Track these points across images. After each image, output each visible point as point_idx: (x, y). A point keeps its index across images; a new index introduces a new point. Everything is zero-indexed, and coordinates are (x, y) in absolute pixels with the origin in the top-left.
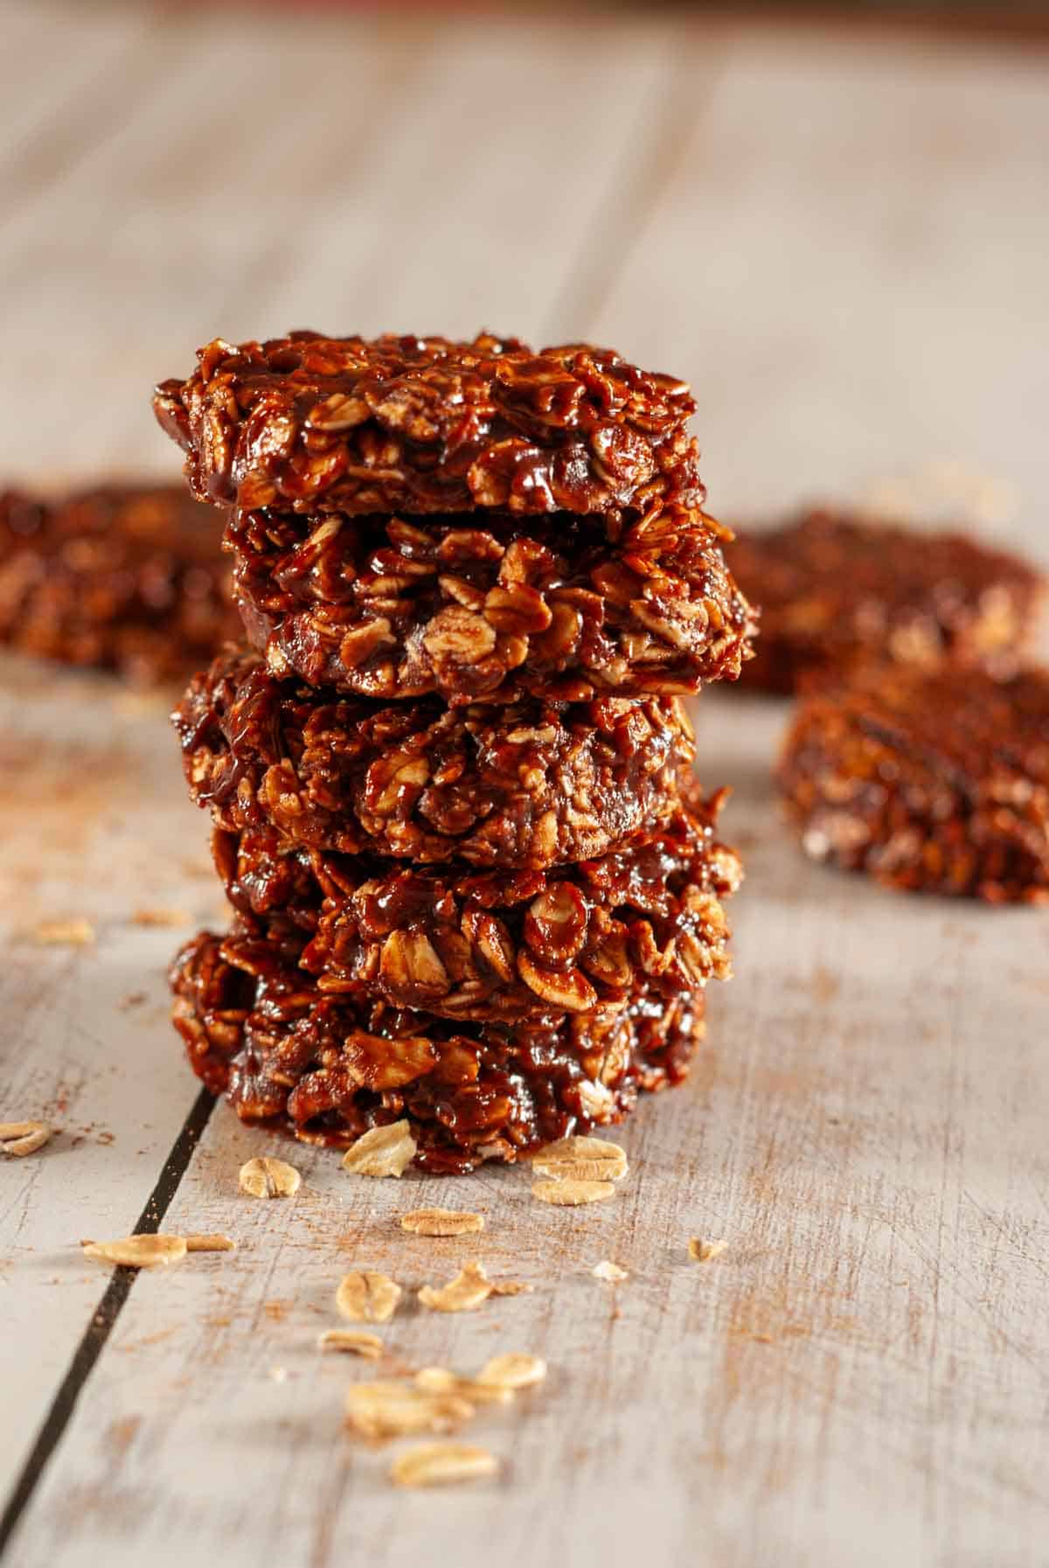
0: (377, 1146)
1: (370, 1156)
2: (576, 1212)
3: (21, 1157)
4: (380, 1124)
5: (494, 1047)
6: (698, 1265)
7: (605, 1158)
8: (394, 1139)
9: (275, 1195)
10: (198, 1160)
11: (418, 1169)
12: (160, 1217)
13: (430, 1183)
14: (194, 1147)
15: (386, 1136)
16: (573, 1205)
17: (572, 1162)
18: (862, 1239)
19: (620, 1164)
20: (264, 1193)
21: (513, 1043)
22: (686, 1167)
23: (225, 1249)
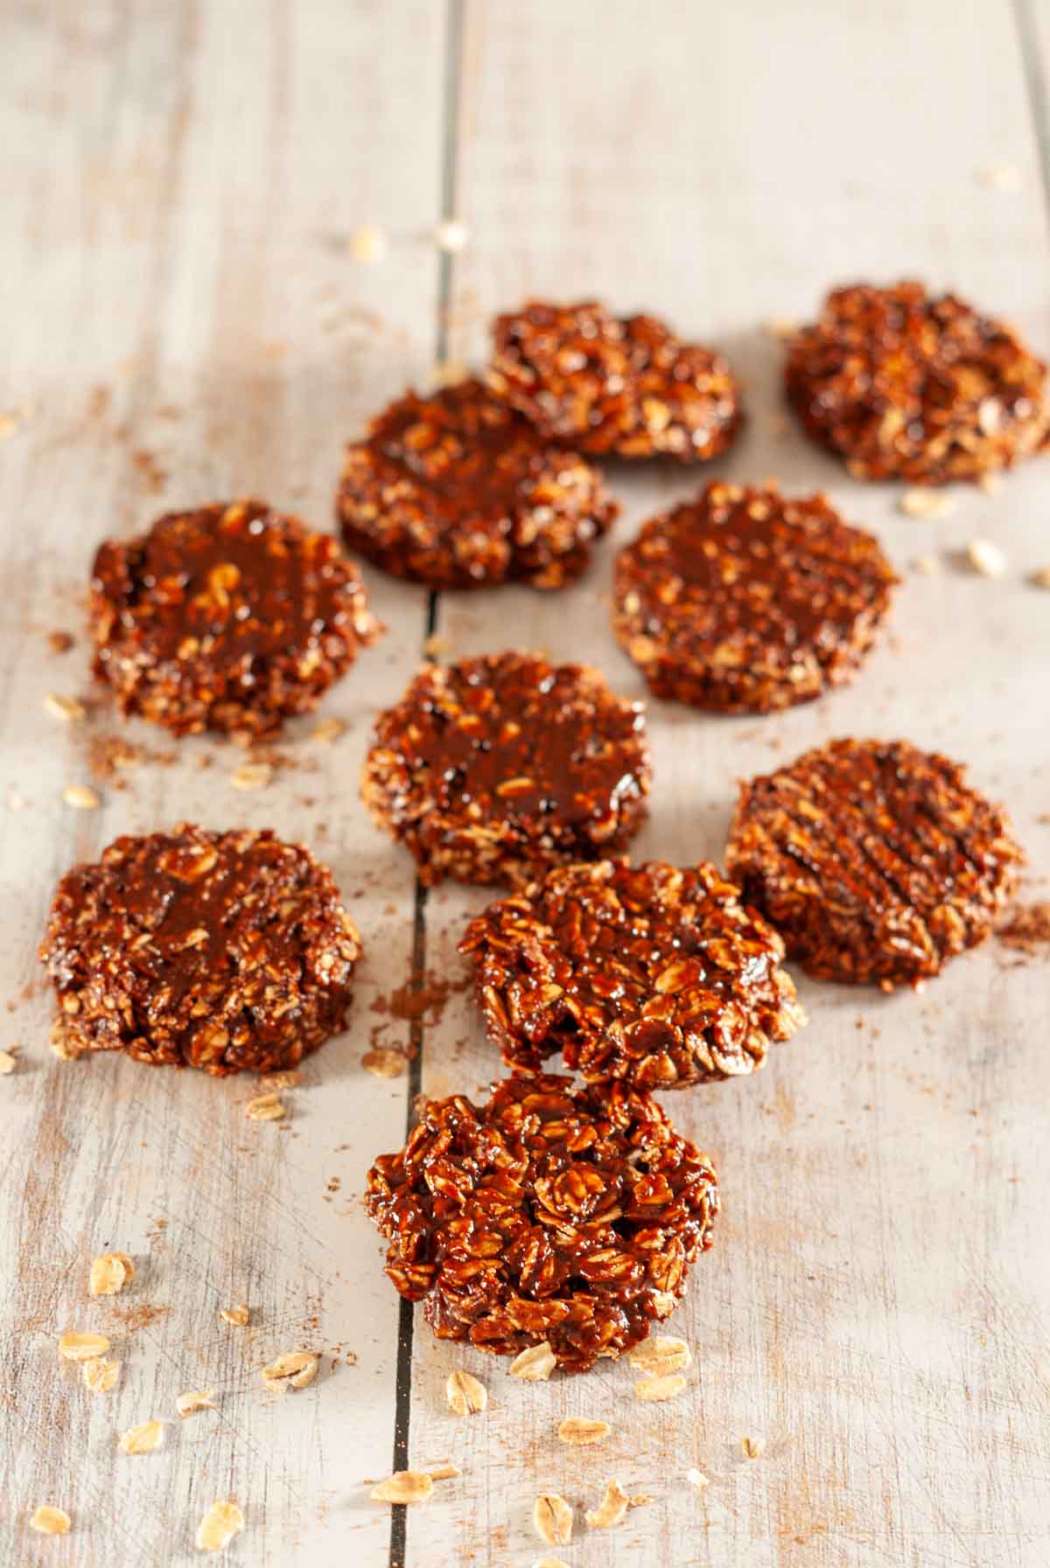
0: (531, 1361)
1: (527, 1367)
2: (664, 1406)
3: (302, 1388)
4: (532, 1346)
5: (602, 1296)
6: (750, 1461)
7: (676, 1352)
8: (542, 1355)
9: (473, 1412)
10: (417, 1378)
11: (558, 1372)
12: (406, 1444)
13: (568, 1380)
14: (410, 1360)
15: (535, 1354)
16: (662, 1401)
17: (656, 1360)
18: (846, 1419)
19: (686, 1356)
20: (467, 1412)
21: (613, 1290)
22: (726, 1346)
23: (454, 1476)
